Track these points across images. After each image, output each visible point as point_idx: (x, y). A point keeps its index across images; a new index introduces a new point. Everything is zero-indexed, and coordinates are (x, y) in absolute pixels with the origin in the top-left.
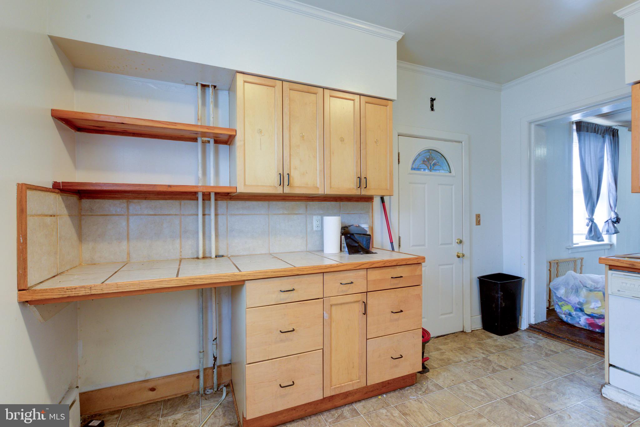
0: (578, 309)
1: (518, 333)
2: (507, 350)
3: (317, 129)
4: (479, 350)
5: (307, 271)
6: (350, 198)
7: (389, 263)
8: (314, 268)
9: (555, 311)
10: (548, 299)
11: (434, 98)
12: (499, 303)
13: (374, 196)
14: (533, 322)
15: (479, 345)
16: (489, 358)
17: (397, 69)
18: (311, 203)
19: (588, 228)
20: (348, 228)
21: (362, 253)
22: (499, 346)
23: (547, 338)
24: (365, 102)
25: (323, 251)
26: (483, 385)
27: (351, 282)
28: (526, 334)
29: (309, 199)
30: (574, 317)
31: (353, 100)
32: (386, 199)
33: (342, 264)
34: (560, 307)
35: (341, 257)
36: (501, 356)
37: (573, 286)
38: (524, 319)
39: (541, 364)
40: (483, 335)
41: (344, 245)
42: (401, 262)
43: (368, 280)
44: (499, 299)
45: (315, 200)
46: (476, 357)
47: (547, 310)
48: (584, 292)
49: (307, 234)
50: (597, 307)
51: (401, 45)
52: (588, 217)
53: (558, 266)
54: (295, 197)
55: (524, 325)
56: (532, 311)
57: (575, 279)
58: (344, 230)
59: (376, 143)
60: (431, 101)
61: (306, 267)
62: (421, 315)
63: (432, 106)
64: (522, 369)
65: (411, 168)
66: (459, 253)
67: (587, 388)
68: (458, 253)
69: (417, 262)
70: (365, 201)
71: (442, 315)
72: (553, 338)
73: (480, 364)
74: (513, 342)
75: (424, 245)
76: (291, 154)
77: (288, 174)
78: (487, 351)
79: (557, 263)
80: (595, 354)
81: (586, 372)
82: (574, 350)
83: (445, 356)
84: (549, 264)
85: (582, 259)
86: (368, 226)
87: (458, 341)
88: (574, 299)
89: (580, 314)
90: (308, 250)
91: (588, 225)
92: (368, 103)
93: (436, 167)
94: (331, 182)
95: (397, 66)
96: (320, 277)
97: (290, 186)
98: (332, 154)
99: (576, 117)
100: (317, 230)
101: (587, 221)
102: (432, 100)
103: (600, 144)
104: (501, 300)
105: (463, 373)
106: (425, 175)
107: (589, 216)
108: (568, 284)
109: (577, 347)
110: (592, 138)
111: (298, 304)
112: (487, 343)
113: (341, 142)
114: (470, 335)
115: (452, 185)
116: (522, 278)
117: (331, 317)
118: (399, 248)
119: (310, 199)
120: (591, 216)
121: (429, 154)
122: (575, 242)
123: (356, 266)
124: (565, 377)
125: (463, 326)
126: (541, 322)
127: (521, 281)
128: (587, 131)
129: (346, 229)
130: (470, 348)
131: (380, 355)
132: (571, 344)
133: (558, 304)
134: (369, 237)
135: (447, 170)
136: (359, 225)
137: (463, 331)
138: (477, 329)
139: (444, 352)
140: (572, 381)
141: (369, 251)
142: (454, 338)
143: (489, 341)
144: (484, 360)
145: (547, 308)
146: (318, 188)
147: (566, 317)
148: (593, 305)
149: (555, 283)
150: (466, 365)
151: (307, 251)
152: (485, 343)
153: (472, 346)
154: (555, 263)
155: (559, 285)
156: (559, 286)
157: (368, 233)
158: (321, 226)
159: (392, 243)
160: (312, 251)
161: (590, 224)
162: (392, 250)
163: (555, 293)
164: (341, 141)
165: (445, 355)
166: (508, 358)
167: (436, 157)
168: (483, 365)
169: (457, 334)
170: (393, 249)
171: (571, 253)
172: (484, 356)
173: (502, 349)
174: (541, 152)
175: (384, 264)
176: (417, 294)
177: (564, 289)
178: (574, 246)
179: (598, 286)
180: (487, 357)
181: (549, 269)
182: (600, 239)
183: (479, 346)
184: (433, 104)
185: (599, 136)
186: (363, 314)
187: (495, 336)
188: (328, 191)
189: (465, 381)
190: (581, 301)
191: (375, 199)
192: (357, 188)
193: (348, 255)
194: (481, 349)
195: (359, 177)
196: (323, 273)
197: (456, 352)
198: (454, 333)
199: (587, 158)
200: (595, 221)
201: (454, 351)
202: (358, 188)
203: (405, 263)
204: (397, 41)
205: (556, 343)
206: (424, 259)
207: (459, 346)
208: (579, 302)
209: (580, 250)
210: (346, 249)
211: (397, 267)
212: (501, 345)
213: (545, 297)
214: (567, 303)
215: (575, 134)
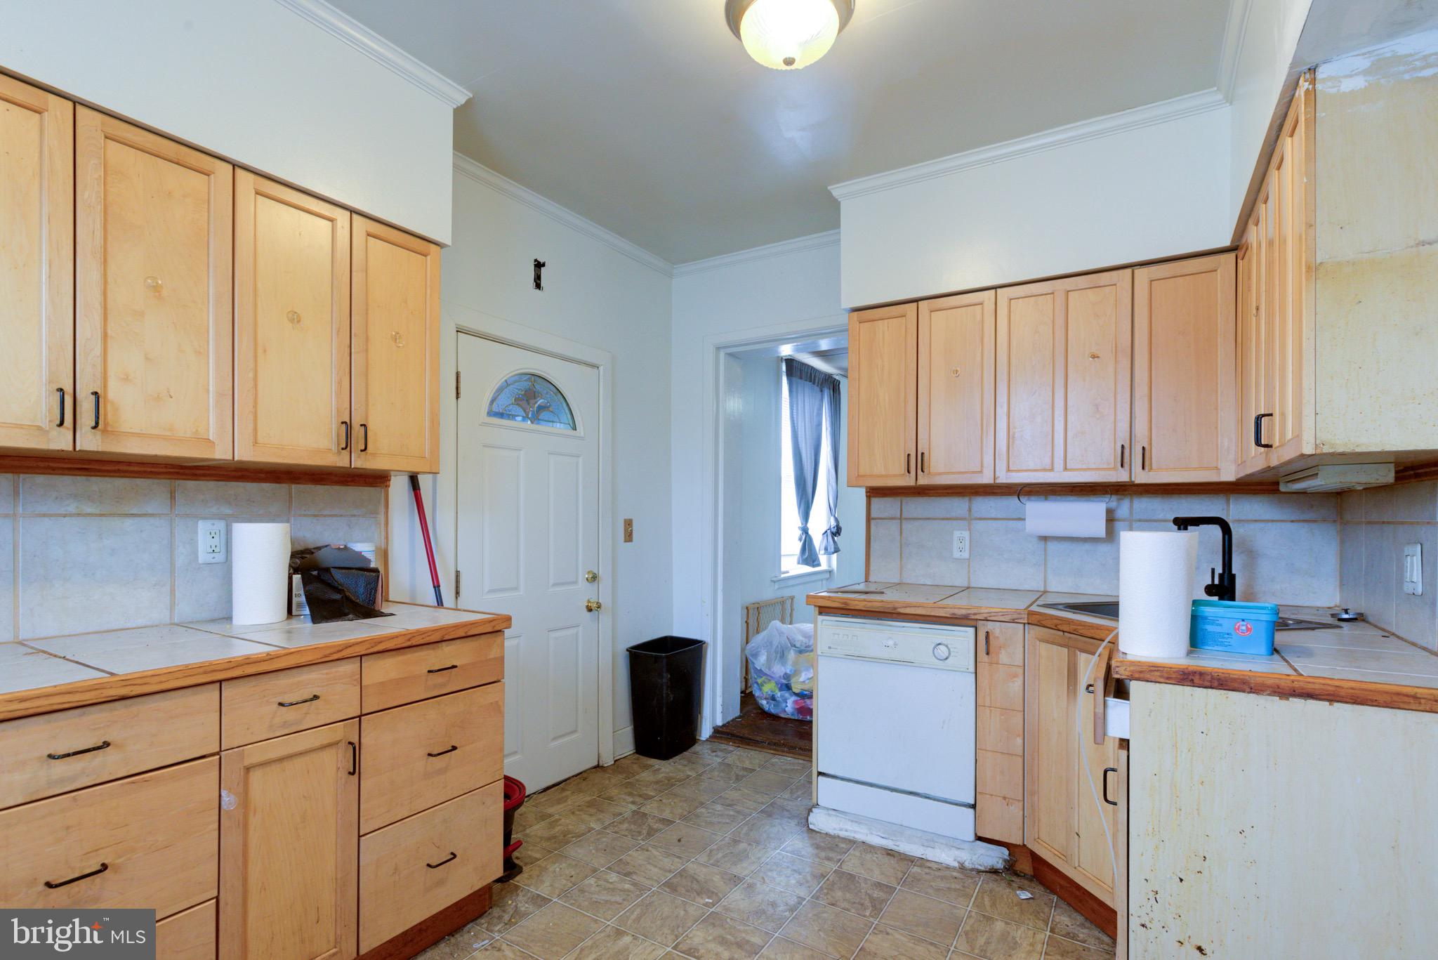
0: (784, 687)
1: (697, 748)
2: (675, 785)
3: (211, 274)
4: (627, 797)
5: (161, 682)
6: (323, 474)
7: (423, 636)
8: (187, 670)
9: (753, 696)
10: (744, 675)
11: (542, 261)
12: (664, 695)
13: (392, 473)
14: (719, 722)
15: (626, 788)
16: (642, 810)
17: (453, 170)
18: (191, 484)
19: (800, 544)
20: (313, 553)
21: (351, 616)
22: (662, 782)
23: (739, 747)
24: (365, 234)
25: (229, 618)
26: (630, 869)
27: (311, 697)
28: (708, 747)
29: (182, 471)
30: (779, 702)
31: (331, 220)
32: (424, 481)
33: (286, 651)
34: (760, 686)
35: (289, 632)
36: (664, 801)
37: (777, 646)
38: (706, 719)
39: (727, 799)
40: (635, 766)
41: (300, 597)
42: (453, 631)
43: (363, 685)
44: (665, 687)
45: (204, 475)
46: (621, 814)
47: (741, 696)
48: (792, 655)
49: (172, 572)
50: (808, 679)
51: (464, 118)
52: (800, 525)
53: (759, 614)
54: (129, 464)
55: (706, 731)
56: (719, 701)
57: (781, 633)
58: (303, 558)
59: (396, 342)
60: (535, 266)
61: (158, 672)
62: (502, 749)
63: (538, 279)
64: (698, 816)
65: (488, 413)
66: (592, 600)
67: (790, 821)
68: (589, 602)
69: (494, 629)
70: (366, 483)
71: (555, 739)
72: (748, 745)
73: (625, 826)
74: (687, 768)
75: (516, 589)
76: (109, 332)
77: (95, 393)
78: (640, 796)
79: (758, 608)
80: (804, 760)
81: (791, 793)
82: (777, 760)
83: (559, 828)
84: (746, 610)
85: (792, 598)
86: (373, 549)
87: (586, 789)
88: (779, 670)
89: (787, 694)
90: (176, 621)
91: (800, 540)
92: (374, 237)
93: (544, 415)
94: (255, 430)
95: (454, 164)
96: (212, 694)
97: (105, 431)
98: (260, 351)
99: (786, 350)
100: (214, 561)
101: (800, 532)
102: (539, 265)
103: (817, 403)
104: (667, 690)
105: (593, 854)
106: (520, 432)
107: (802, 524)
108: (771, 643)
109: (781, 753)
110: (807, 390)
111: (122, 785)
112: (641, 781)
113: (292, 323)
114: (611, 772)
115: (579, 457)
116: (700, 642)
117: (245, 802)
118: (457, 598)
119: (187, 471)
120: (804, 523)
121: (530, 384)
122: (783, 569)
123: (328, 652)
124: (762, 811)
125: (599, 755)
126: (733, 720)
127: (701, 647)
128: (801, 378)
129: (308, 556)
130: (610, 799)
131: (396, 869)
132: (773, 750)
133: (758, 684)
134: (374, 574)
135: (567, 422)
136: (346, 547)
137: (598, 767)
138: (625, 755)
139: (557, 820)
140: (770, 815)
141: (374, 610)
142: (578, 784)
143: (646, 776)
144: (633, 816)
145: (742, 692)
146: (211, 443)
147: (768, 703)
148: (803, 677)
149: (753, 645)
150: (599, 836)
151: (172, 624)
152: (637, 780)
153: (614, 792)
154: (754, 608)
155: (757, 648)
156: (759, 650)
157: (373, 565)
158: (223, 550)
159: (437, 586)
160: (192, 622)
161: (804, 537)
162: (438, 605)
163: (753, 663)
164: (292, 321)
165: (560, 825)
166: (675, 801)
167: (545, 391)
168: (633, 827)
169: (585, 775)
170: (440, 603)
171: (778, 589)
172: (634, 808)
173: (668, 785)
174: (734, 405)
175: (409, 640)
176: (492, 703)
177: (766, 653)
178: (783, 576)
179: (810, 644)
180: (639, 808)
181: (745, 620)
182: (815, 563)
183: (626, 790)
184: (540, 275)
185: (817, 389)
186: (350, 773)
187: (655, 763)
188: (245, 453)
189: (595, 870)
190: (788, 672)
191: (393, 479)
192: (338, 451)
193: (309, 625)
194: (630, 794)
195: (346, 423)
196: (220, 682)
197: (581, 813)
198: (581, 773)
199: (800, 422)
200: (810, 532)
201: (578, 813)
202: (343, 449)
203: (464, 635)
204: (455, 107)
205: (752, 753)
206: (508, 620)
207: (588, 799)
208: (786, 674)
209: (791, 583)
210: (307, 611)
211: (444, 644)
212: (666, 778)
213: (738, 673)
214: (769, 678)
215: (785, 379)
